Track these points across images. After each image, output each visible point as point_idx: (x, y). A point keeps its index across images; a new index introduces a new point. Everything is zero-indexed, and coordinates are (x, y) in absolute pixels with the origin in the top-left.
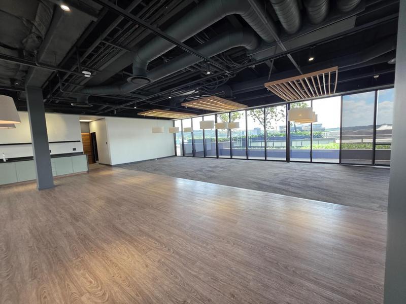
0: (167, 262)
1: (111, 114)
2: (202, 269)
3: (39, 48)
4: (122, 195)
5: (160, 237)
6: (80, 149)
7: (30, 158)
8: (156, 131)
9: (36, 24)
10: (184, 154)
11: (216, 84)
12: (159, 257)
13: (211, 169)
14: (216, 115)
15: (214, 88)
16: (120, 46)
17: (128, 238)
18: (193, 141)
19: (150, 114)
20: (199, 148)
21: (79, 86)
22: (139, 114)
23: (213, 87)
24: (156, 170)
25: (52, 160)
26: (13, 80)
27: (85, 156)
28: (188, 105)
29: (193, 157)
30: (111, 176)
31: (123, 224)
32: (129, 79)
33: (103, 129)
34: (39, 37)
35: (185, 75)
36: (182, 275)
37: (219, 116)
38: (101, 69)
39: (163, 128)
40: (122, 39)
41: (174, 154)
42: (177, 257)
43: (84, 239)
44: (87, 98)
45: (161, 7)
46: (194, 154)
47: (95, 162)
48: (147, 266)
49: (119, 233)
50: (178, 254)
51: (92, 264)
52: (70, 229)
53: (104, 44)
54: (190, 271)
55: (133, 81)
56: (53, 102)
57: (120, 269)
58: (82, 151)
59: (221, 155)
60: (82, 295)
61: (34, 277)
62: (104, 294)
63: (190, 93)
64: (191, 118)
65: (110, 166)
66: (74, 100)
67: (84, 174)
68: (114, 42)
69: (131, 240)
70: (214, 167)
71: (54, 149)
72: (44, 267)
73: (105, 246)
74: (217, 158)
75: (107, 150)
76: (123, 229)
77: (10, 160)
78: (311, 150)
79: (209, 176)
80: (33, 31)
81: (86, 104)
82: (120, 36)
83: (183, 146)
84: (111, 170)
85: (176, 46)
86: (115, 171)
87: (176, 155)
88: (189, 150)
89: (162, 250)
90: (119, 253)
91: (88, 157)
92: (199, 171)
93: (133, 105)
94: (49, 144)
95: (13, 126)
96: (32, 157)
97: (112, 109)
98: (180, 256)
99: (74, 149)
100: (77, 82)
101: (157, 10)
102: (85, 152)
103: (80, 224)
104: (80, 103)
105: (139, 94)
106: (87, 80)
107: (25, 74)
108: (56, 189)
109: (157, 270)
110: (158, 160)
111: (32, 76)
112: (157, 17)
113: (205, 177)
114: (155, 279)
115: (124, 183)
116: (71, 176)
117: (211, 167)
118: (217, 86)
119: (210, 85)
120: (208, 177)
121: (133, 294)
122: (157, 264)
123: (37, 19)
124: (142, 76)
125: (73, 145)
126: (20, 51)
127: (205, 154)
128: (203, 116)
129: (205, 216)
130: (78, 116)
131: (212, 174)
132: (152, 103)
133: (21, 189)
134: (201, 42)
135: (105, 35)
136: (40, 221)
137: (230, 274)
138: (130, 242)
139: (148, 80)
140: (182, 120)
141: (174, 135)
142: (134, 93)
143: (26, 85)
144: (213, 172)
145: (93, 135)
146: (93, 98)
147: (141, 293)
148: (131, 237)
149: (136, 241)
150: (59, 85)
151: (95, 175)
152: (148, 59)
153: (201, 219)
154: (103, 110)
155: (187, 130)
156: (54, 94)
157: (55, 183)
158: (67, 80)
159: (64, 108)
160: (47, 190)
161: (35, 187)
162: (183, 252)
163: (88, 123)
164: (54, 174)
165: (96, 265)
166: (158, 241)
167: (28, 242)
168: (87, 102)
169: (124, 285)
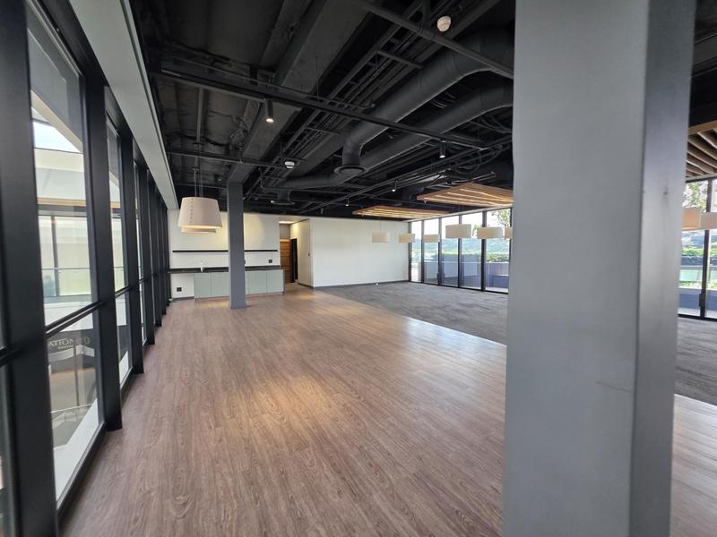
0: (353, 408)
1: (316, 213)
2: (391, 424)
3: (244, 142)
4: (320, 327)
5: (352, 382)
6: (277, 262)
7: (225, 269)
8: (377, 239)
9: (244, 120)
10: (423, 280)
11: (477, 161)
12: (346, 402)
13: (461, 308)
14: (485, 213)
15: (474, 168)
16: (327, 130)
17: (316, 375)
18: (440, 257)
19: (369, 213)
20: (451, 271)
21: (280, 180)
22: (354, 213)
23: (471, 167)
24: (372, 300)
25: (247, 273)
26: (217, 176)
27: (282, 271)
28: (426, 198)
29: (439, 285)
30: (309, 301)
31: (313, 361)
32: (336, 170)
33: (306, 233)
34: (245, 131)
35: (420, 153)
36: (367, 424)
37: (489, 214)
38: (305, 158)
39: (389, 234)
40: (330, 122)
41: (407, 279)
42: (368, 406)
43: (271, 367)
44: (289, 194)
45: (373, 82)
46: (440, 281)
47: (293, 281)
48: (330, 406)
49: (306, 368)
50: (369, 403)
51: (276, 391)
52: (258, 354)
53: (309, 131)
54: (377, 423)
55: (342, 171)
56: (252, 199)
57: (301, 401)
58: (279, 264)
59: (492, 286)
60: (263, 413)
61: (225, 389)
62: (283, 418)
63: (432, 179)
64: (440, 218)
65: (312, 288)
66: (274, 196)
67: (279, 295)
68: (319, 128)
69: (319, 378)
70: (470, 306)
71: (250, 260)
72: (233, 383)
73: (290, 378)
74: (483, 290)
75: (309, 265)
76: (312, 365)
77: (207, 270)
78: (704, 290)
79: (453, 318)
80: (241, 125)
81: (286, 201)
82: (326, 120)
83: (423, 265)
84: (311, 294)
85: (387, 128)
86: (317, 296)
87: (410, 280)
88: (432, 274)
89: (350, 395)
90: (303, 387)
91: (286, 272)
92: (439, 308)
93: (345, 201)
94: (246, 253)
95: (214, 231)
96: (227, 268)
97: (317, 208)
98: (371, 406)
99: (270, 261)
100: (279, 174)
101: (369, 85)
102: (283, 266)
103: (268, 351)
104: (282, 201)
105: (356, 183)
106: (290, 172)
107: (227, 169)
108: (248, 310)
109: (340, 413)
110: (381, 286)
111: (235, 171)
112: (371, 91)
113: (444, 319)
114: (335, 420)
115: (324, 312)
116: (264, 296)
117: (463, 305)
118: (479, 165)
119: (467, 164)
120: (452, 320)
121: (310, 426)
122: (341, 407)
123: (245, 115)
124: (354, 165)
125: (268, 256)
126: (227, 146)
127: (460, 282)
128: (460, 215)
129: (422, 371)
130: (277, 217)
131: (460, 316)
132: (372, 197)
133: (214, 305)
134: (442, 106)
135: (310, 120)
136: (231, 341)
137: (427, 439)
138: (318, 380)
139: (360, 168)
140: (423, 221)
141: (410, 246)
142: (349, 182)
143: (228, 181)
144: (464, 312)
145: (294, 241)
146: (295, 194)
147: (318, 427)
148: (319, 375)
149: (324, 380)
150: (260, 179)
151: (290, 298)
152: (362, 141)
153: (415, 373)
154: (307, 208)
155: (431, 238)
156: (254, 190)
157: (248, 302)
158: (268, 174)
159: (263, 207)
160: (239, 310)
161: (226, 304)
162: (374, 403)
163: (289, 225)
164: (247, 293)
165: (278, 392)
166: (349, 386)
167: (220, 358)
168: (288, 199)
169: (303, 416)
